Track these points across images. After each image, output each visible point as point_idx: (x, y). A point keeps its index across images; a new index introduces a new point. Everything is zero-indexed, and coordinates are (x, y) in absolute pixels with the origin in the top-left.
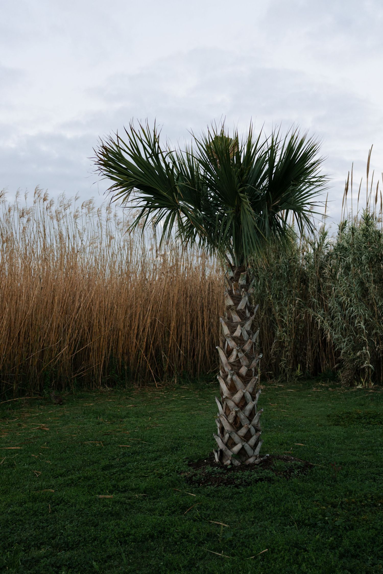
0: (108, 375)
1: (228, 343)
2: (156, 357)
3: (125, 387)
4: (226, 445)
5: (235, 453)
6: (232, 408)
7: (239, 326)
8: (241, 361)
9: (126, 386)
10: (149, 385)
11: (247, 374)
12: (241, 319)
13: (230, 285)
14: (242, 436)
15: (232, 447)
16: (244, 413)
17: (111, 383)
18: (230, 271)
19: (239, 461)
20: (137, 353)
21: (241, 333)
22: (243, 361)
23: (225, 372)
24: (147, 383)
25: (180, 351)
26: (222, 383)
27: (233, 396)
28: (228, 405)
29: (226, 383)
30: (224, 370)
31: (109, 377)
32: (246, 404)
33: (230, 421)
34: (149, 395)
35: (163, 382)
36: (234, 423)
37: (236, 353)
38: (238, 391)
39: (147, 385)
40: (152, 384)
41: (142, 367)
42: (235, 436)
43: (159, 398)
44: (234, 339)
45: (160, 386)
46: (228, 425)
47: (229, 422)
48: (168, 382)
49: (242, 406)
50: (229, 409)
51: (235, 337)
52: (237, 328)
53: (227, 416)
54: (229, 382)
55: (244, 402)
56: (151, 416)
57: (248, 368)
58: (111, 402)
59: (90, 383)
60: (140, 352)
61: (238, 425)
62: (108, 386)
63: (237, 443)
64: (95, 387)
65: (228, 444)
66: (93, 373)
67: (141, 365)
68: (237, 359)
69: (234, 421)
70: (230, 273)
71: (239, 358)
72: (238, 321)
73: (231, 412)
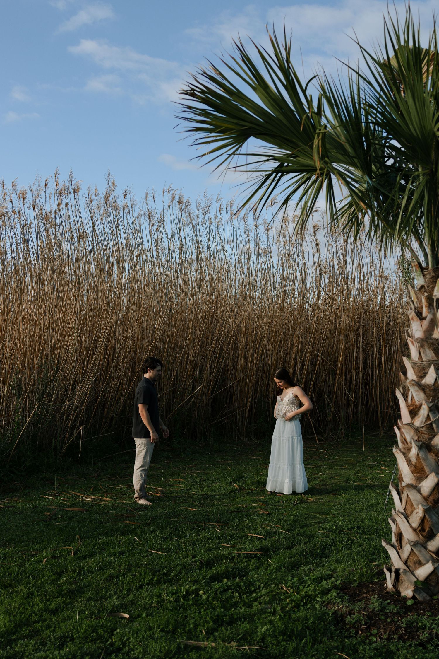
0: (255, 423)
1: (412, 395)
4: (406, 562)
5: (420, 579)
6: (417, 503)
7: (432, 367)
8: (435, 425)
12: (437, 356)
13: (418, 299)
14: (433, 552)
15: (416, 568)
16: (437, 513)
18: (420, 276)
19: (427, 593)
21: (436, 380)
22: (437, 427)
23: (407, 443)
26: (401, 460)
27: (419, 483)
28: (411, 498)
29: (409, 462)
30: (405, 440)
31: (256, 426)
33: (414, 525)
36: (420, 528)
37: (427, 413)
38: (427, 476)
44: (423, 388)
45: (322, 440)
46: (410, 530)
47: (411, 527)
48: (333, 435)
49: (435, 501)
50: (412, 505)
51: (425, 385)
52: (428, 370)
53: (407, 517)
54: (414, 460)
55: (438, 496)
58: (255, 459)
59: (232, 432)
61: (427, 532)
62: (254, 437)
63: (424, 562)
64: (238, 437)
65: (409, 563)
66: (236, 419)
68: (429, 423)
69: (419, 526)
70: (420, 279)
71: (430, 420)
72: (432, 359)
73: (415, 509)
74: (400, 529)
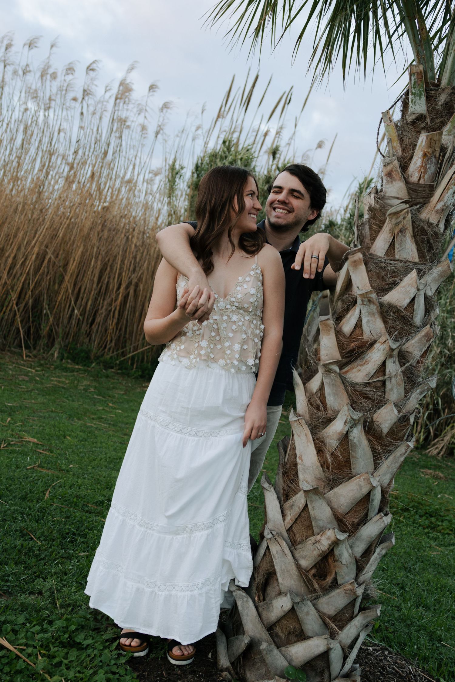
1: (360, 320)
2: (32, 310)
4: (270, 628)
5: (294, 664)
6: (321, 523)
7: (414, 274)
8: (388, 385)
10: (11, 352)
11: (392, 432)
12: (421, 255)
14: (330, 617)
15: (289, 642)
16: (351, 547)
18: (420, 96)
20: (4, 296)
21: (413, 299)
22: (392, 389)
23: (326, 409)
24: (9, 347)
25: (73, 310)
26: (303, 438)
27: (332, 488)
28: (311, 512)
32: (364, 520)
33: (304, 563)
34: (10, 369)
35: (35, 352)
36: (313, 571)
37: (382, 359)
38: (352, 477)
39: (8, 351)
40: (17, 350)
41: (7, 320)
42: (307, 613)
43: (27, 379)
45: (30, 357)
46: (294, 571)
47: (298, 566)
48: (44, 353)
49: (353, 524)
50: (310, 527)
51: (391, 306)
52: (401, 280)
53: (292, 546)
54: (332, 442)
55: (362, 514)
57: (399, 412)
60: (9, 297)
61: (329, 579)
63: (310, 634)
65: (278, 629)
67: (6, 317)
68: (380, 378)
69: (315, 566)
70: (418, 101)
71: (385, 375)
72: (411, 260)
73: (313, 534)
74: (273, 566)
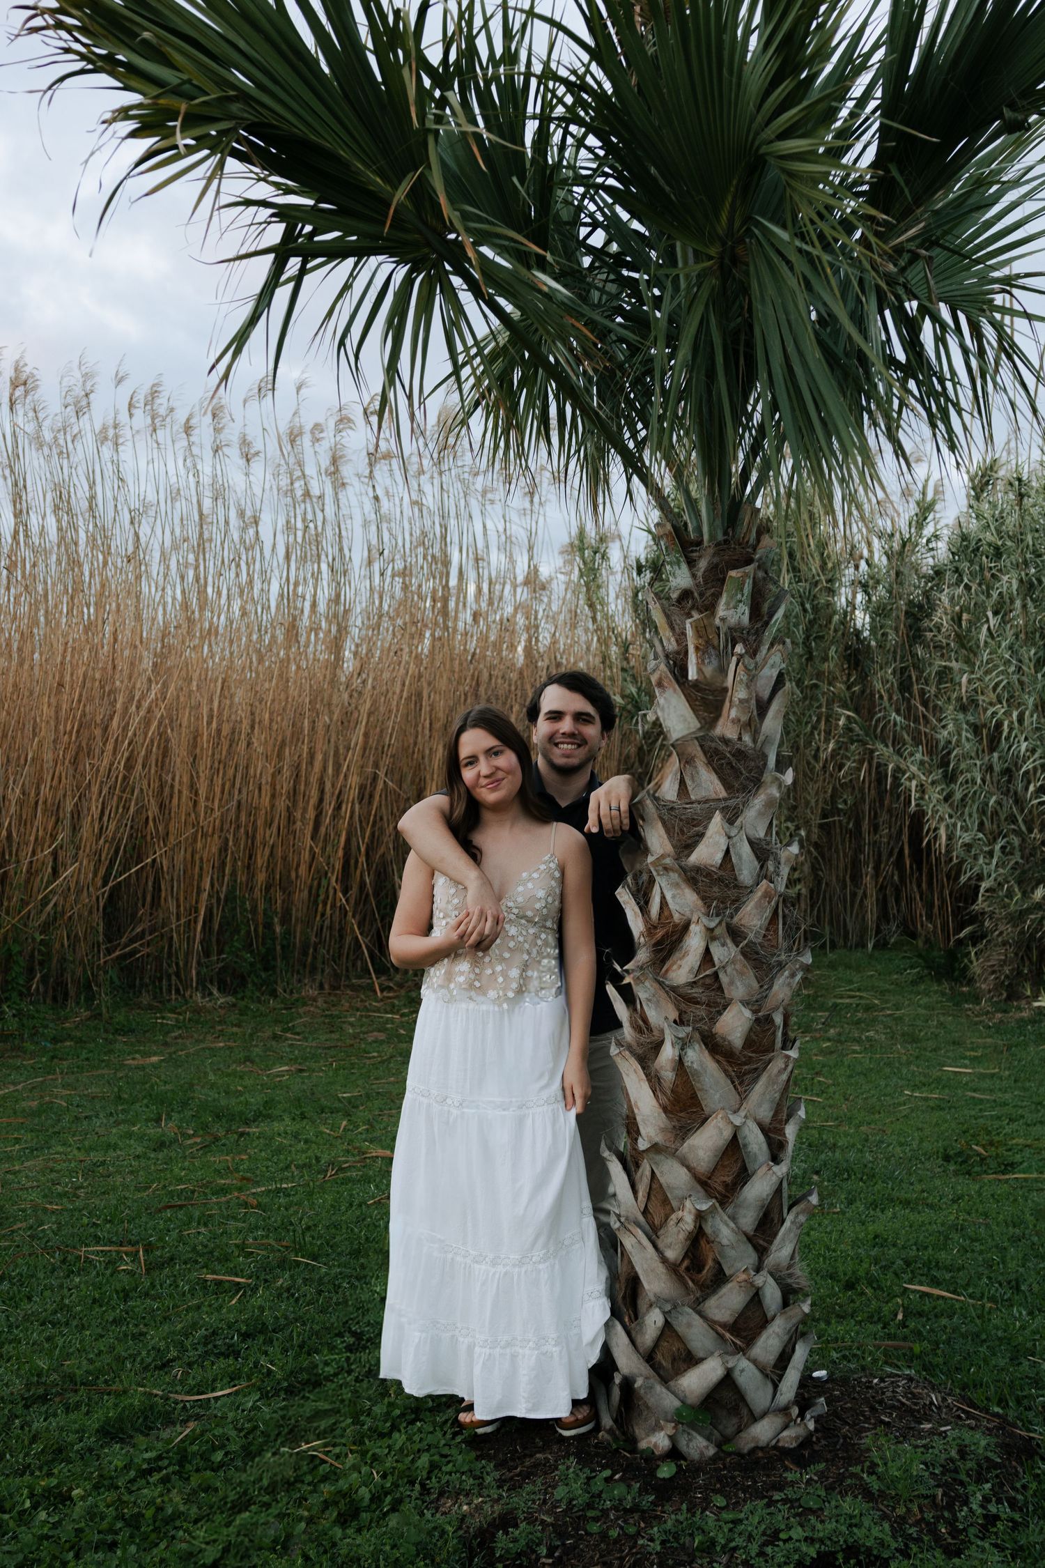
0: (220, 952)
1: (663, 898)
2: (376, 894)
3: (274, 994)
4: (649, 1358)
5: (689, 1401)
6: (679, 1193)
7: (717, 818)
8: (724, 979)
9: (280, 990)
10: (355, 988)
11: (749, 1043)
12: (727, 786)
13: (672, 628)
14: (724, 1326)
15: (679, 1373)
16: (733, 1218)
17: (230, 980)
18: (678, 563)
19: (708, 1439)
20: (316, 883)
21: (727, 852)
22: (732, 983)
23: (650, 1029)
24: (348, 977)
26: (633, 1076)
27: (683, 1140)
28: (662, 1180)
29: (654, 1080)
30: (645, 1020)
31: (224, 959)
32: (744, 1176)
33: (671, 1254)
34: (351, 1024)
35: (398, 977)
36: (686, 1263)
37: (703, 945)
38: (706, 1119)
39: (347, 986)
40: (364, 981)
41: (331, 928)
42: (689, 1325)
43: (382, 1036)
44: (695, 877)
45: (390, 989)
46: (661, 1269)
47: (664, 1260)
49: (726, 1185)
50: (666, 1201)
51: (698, 869)
52: (706, 827)
53: (654, 1233)
54: (668, 1075)
55: (736, 1168)
56: (348, 1115)
57: (754, 1012)
58: (221, 1048)
59: (160, 980)
60: (324, 882)
61: (707, 1272)
62: (219, 989)
63: (701, 1355)
64: (178, 991)
65: (659, 1357)
66: (170, 946)
67: (327, 923)
68: (708, 972)
69: (685, 1256)
70: (678, 572)
71: (714, 965)
72: (714, 796)
73: (673, 1211)
74: (633, 1267)
